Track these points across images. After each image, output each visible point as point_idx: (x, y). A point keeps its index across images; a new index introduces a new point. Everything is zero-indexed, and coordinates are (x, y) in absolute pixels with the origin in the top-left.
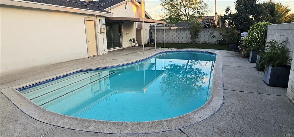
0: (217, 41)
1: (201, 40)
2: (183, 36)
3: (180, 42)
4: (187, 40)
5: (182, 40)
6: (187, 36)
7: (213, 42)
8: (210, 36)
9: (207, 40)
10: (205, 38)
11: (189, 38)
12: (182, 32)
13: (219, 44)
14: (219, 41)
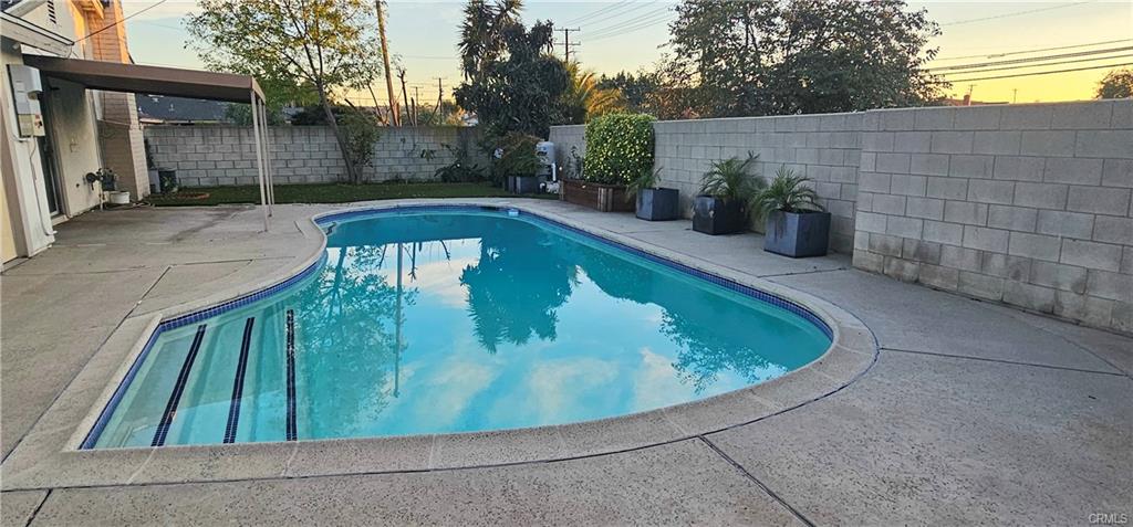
0: (438, 172)
1: (379, 169)
2: (304, 156)
3: (295, 180)
4: (322, 171)
5: (304, 171)
6: (321, 155)
7: (422, 177)
8: (408, 155)
9: (401, 169)
10: (391, 162)
11: (333, 163)
12: (301, 140)
13: (445, 179)
14: (442, 169)
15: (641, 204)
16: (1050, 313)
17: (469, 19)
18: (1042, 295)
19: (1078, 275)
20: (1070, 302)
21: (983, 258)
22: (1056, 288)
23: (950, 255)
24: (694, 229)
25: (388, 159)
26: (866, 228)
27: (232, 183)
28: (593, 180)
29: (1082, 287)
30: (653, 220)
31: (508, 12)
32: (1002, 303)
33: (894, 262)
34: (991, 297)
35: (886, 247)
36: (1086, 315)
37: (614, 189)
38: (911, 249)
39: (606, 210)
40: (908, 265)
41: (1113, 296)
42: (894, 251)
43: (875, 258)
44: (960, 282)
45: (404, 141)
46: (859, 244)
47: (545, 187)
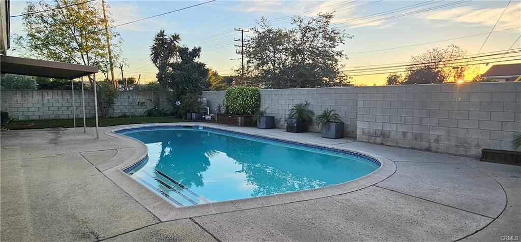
0: (146, 112)
1: (116, 111)
8: (130, 104)
13: (148, 115)
14: (148, 110)
15: (260, 122)
16: (428, 150)
17: (155, 44)
18: (425, 145)
19: (435, 137)
20: (434, 146)
21: (404, 134)
22: (429, 142)
23: (393, 134)
24: (287, 131)
25: (121, 106)
26: (361, 127)
27: (38, 118)
28: (233, 113)
29: (437, 141)
30: (266, 129)
31: (174, 42)
32: (412, 148)
33: (373, 138)
34: (408, 146)
35: (369, 133)
36: (439, 149)
37: (244, 117)
38: (379, 132)
39: (241, 126)
40: (378, 139)
41: (447, 143)
42: (373, 134)
43: (365, 137)
44: (397, 143)
45: (129, 97)
46: (359, 132)
47: (204, 118)
